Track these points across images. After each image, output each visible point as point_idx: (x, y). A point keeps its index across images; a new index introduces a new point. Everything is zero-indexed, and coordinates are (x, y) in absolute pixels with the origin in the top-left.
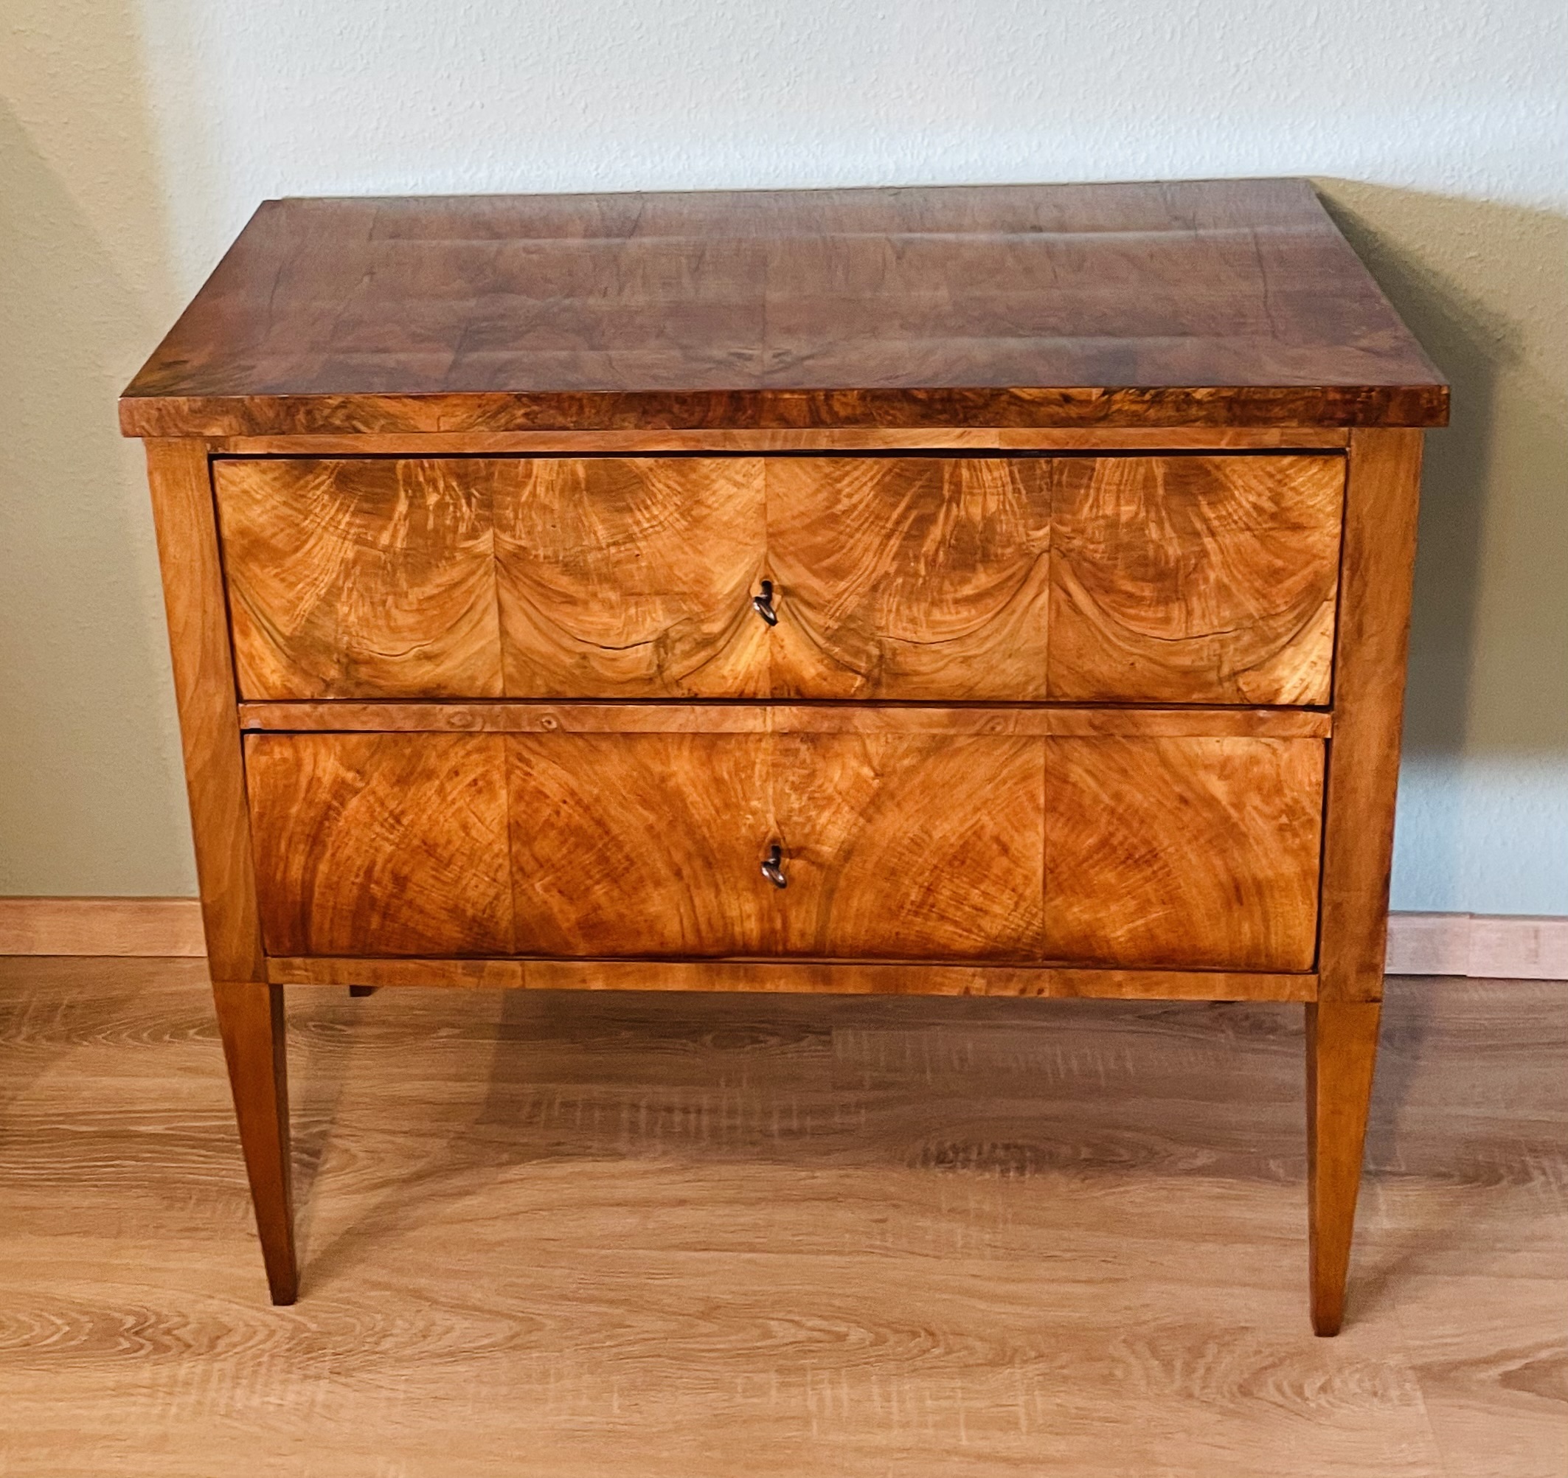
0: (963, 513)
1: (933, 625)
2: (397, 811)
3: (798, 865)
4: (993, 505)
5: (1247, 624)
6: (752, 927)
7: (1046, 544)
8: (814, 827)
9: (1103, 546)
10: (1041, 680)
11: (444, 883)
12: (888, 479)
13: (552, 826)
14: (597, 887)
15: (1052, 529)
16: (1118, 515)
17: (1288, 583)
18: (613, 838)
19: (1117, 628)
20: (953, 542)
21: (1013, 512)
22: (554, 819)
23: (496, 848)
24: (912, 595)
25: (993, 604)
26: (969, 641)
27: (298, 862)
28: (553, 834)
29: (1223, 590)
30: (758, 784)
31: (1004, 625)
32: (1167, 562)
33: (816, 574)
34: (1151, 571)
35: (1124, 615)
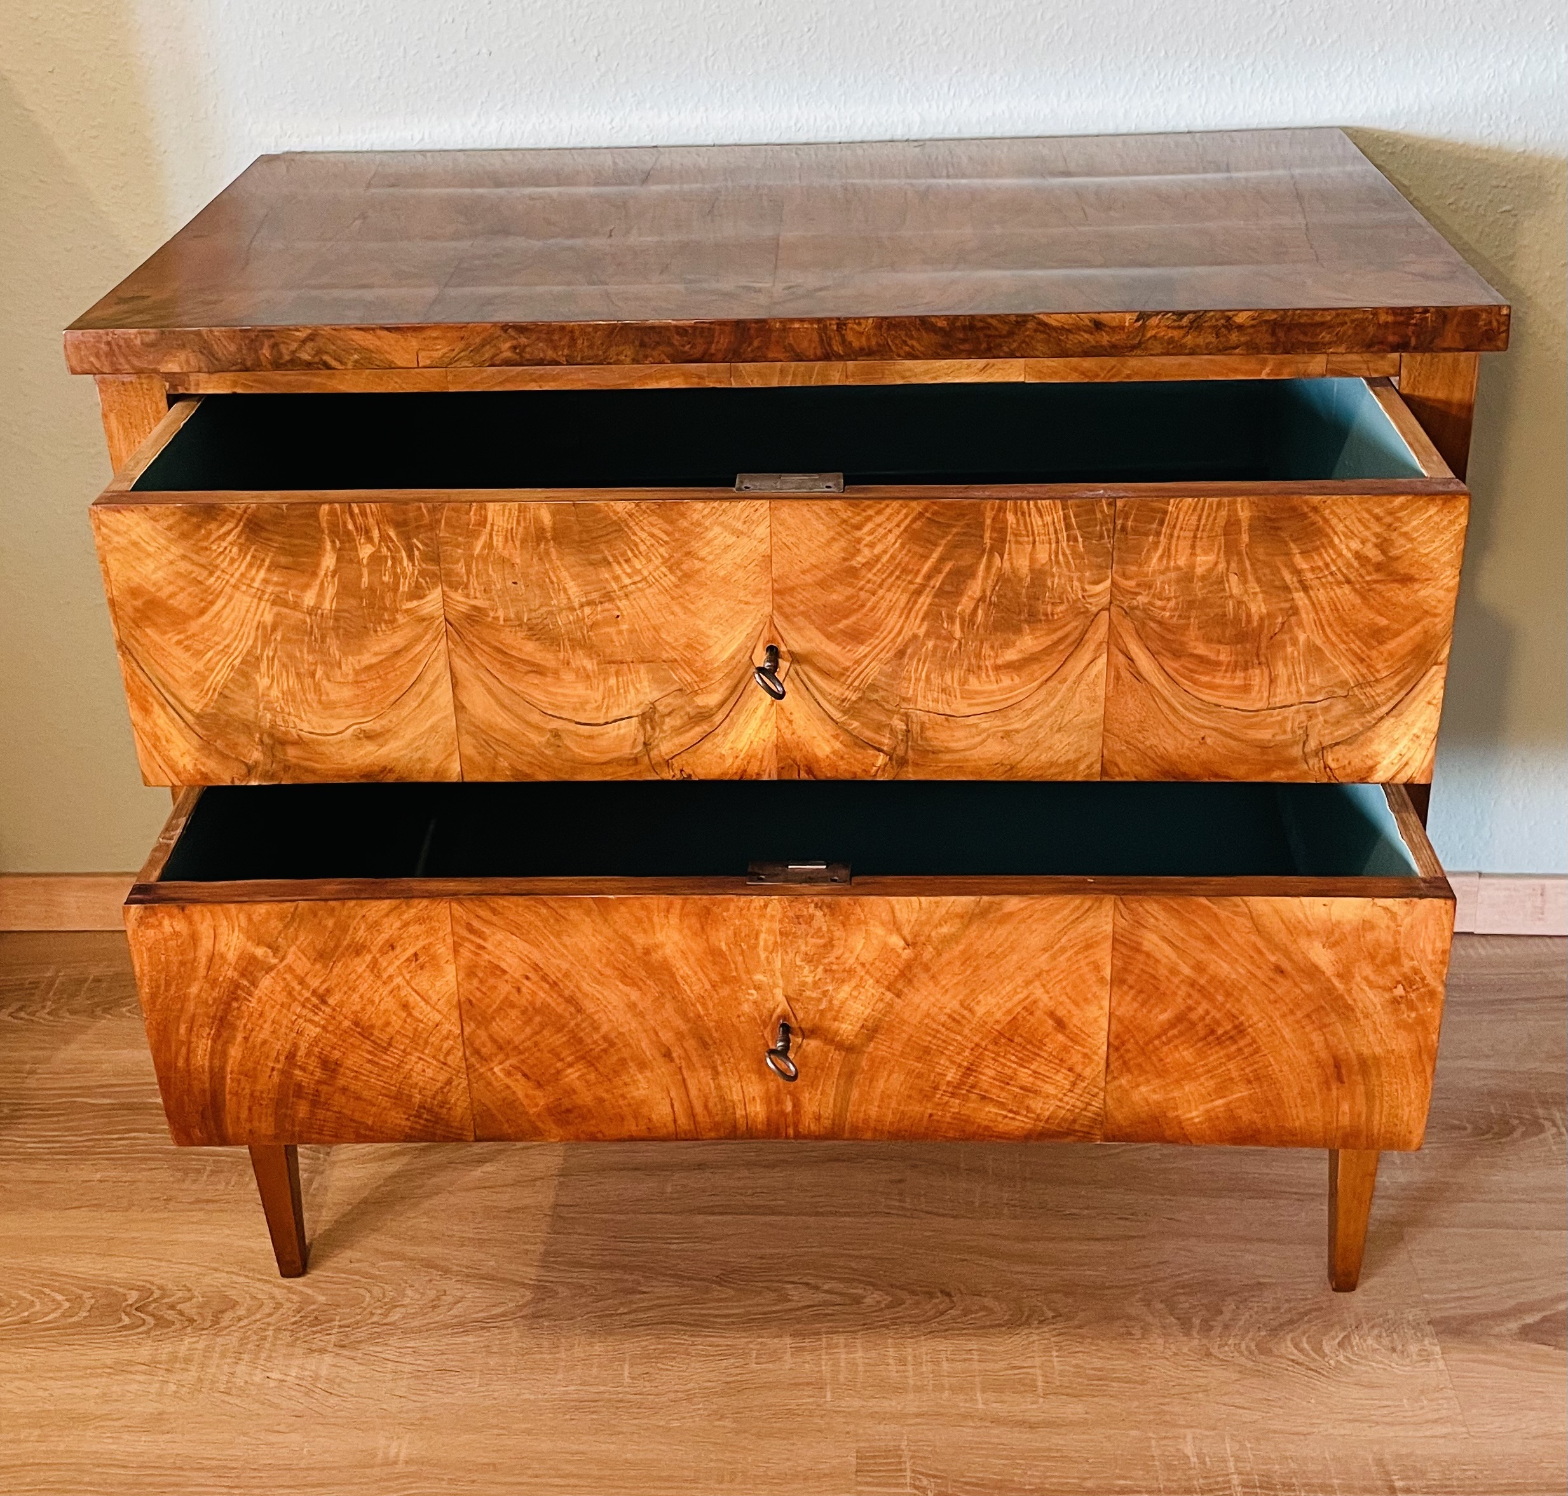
0: (1007, 565)
1: (967, 695)
2: (321, 991)
3: (812, 1045)
4: (1043, 556)
5: (1341, 692)
6: (758, 1111)
7: (1106, 600)
8: (830, 1002)
9: (1172, 604)
10: (1094, 756)
11: (385, 1068)
12: (917, 525)
13: (513, 1005)
14: (569, 1071)
15: (1114, 583)
16: (1192, 567)
17: (1391, 645)
18: (589, 1016)
19: (1186, 698)
20: (994, 599)
21: (1067, 563)
22: (514, 997)
23: (446, 1027)
24: (945, 662)
25: (1040, 672)
26: (1012, 714)
27: (203, 1046)
28: (514, 1013)
29: (1314, 653)
30: (763, 955)
31: (1051, 695)
32: (1249, 621)
33: (830, 637)
34: (1230, 632)
35: (1195, 682)
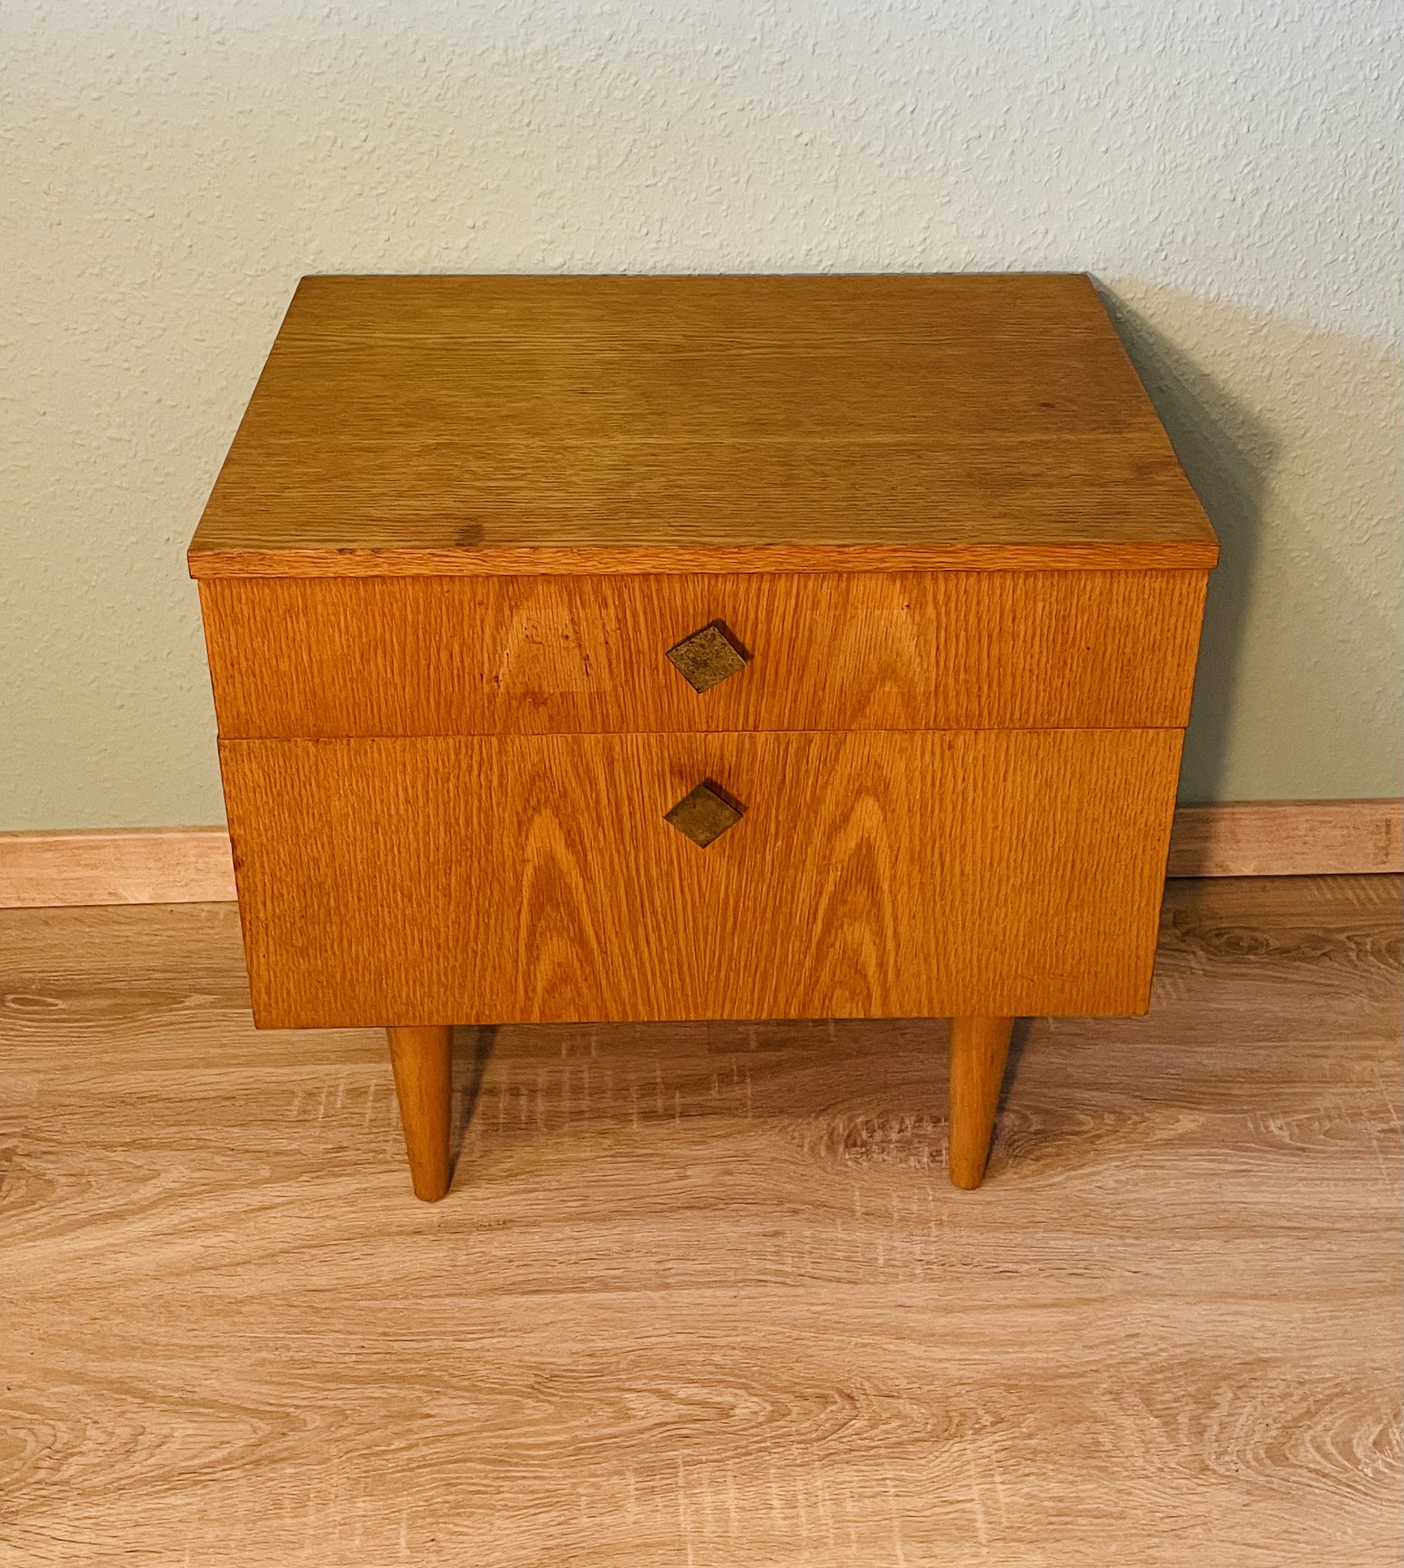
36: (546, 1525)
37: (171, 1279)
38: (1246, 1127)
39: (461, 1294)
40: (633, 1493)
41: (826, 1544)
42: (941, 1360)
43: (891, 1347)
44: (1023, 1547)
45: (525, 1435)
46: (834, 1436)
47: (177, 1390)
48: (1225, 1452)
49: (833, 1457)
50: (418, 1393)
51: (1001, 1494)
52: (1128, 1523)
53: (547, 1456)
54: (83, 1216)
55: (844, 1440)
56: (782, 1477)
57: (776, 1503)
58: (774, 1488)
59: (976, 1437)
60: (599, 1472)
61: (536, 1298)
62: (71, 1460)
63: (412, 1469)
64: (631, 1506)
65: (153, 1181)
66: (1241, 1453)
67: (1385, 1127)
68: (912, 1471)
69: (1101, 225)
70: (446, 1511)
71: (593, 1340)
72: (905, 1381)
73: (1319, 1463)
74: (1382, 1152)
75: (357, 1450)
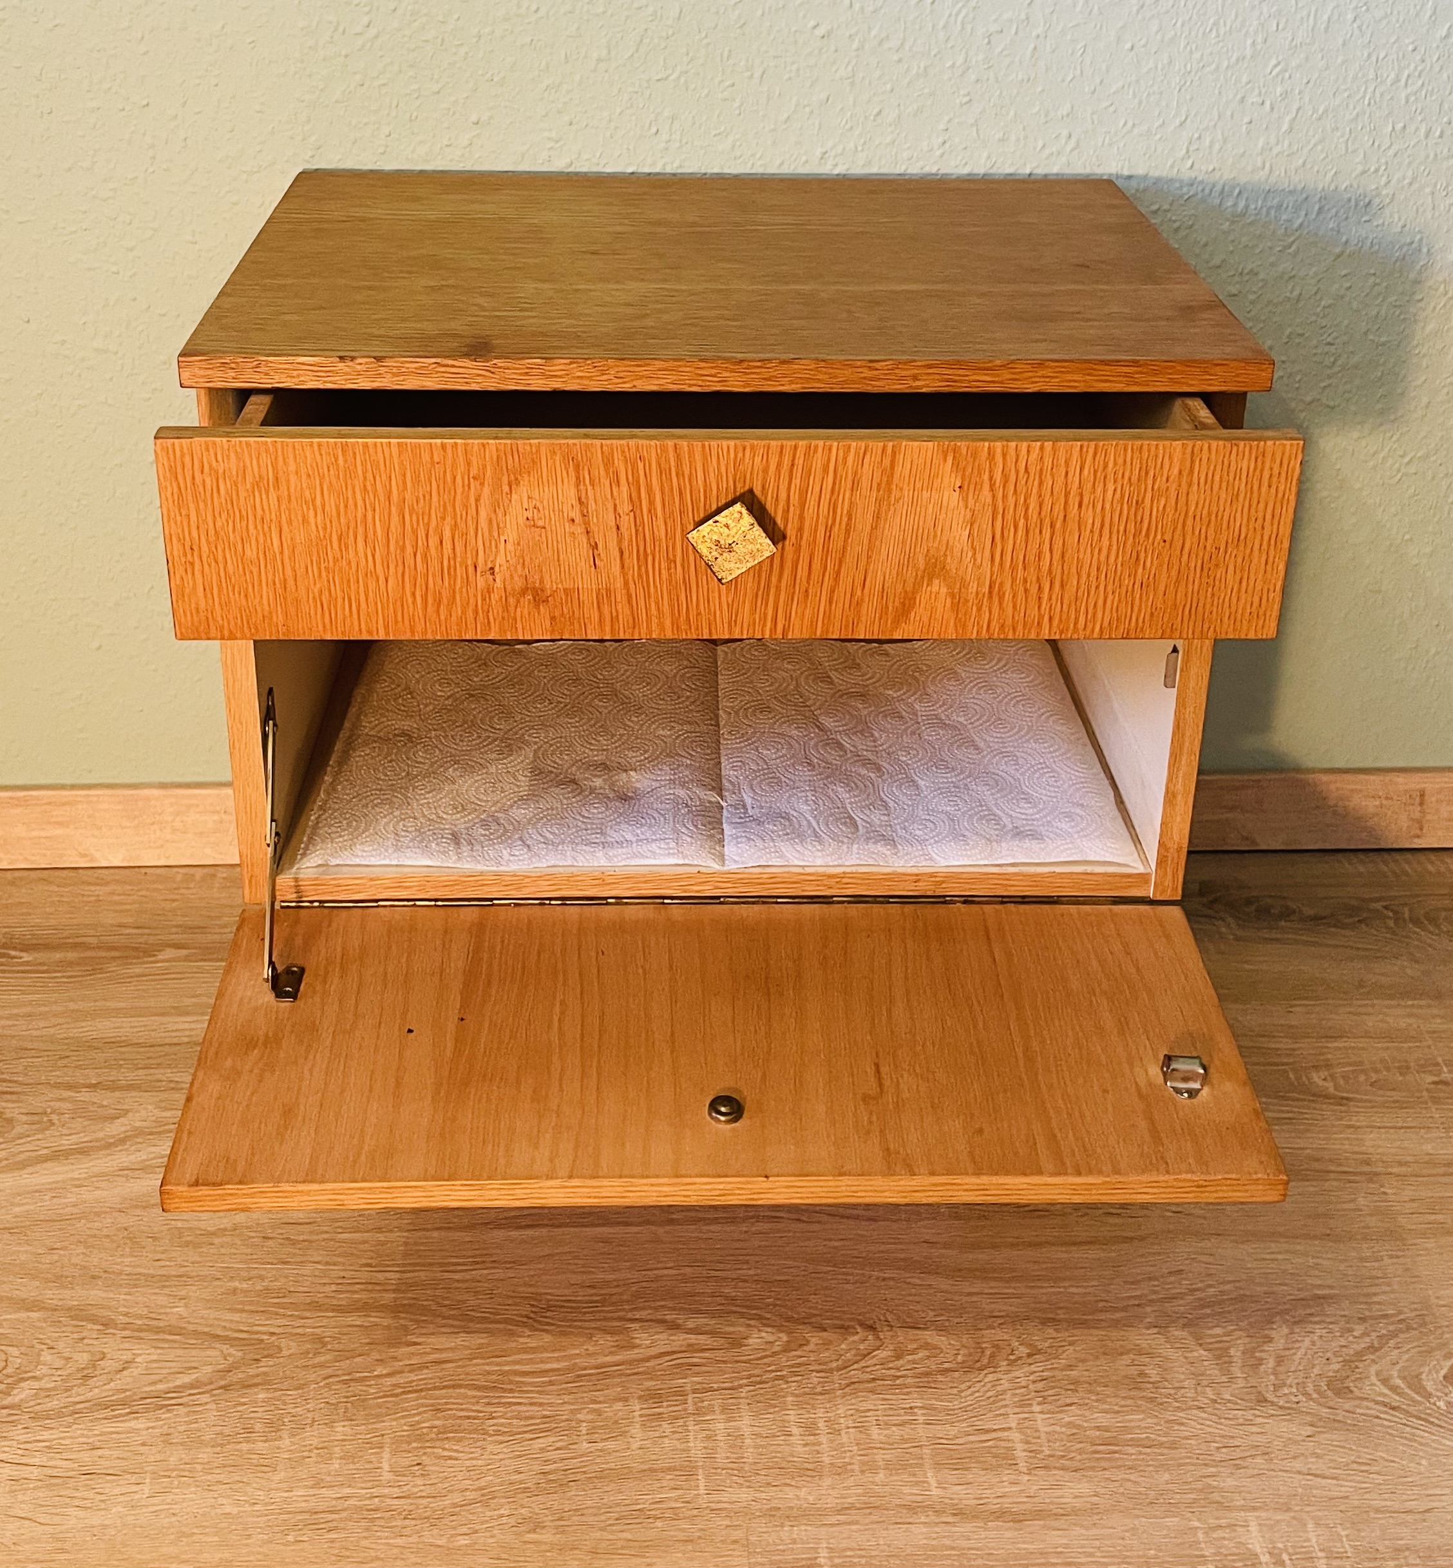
36: (542, 1450)
37: (138, 1212)
38: (1288, 1077)
39: (449, 1228)
40: (638, 1419)
41: (853, 1471)
42: (970, 1294)
43: (918, 1282)
44: (1068, 1475)
45: (518, 1362)
46: (855, 1366)
47: (141, 1317)
48: (1284, 1385)
49: (856, 1386)
50: (402, 1322)
51: (1039, 1422)
52: (1182, 1452)
53: (543, 1382)
54: (45, 1151)
55: (868, 1370)
56: (799, 1405)
57: (795, 1430)
58: (792, 1415)
59: (1009, 1368)
60: (601, 1399)
61: (530, 1232)
62: (22, 1385)
63: (396, 1395)
64: (636, 1430)
65: (122, 1120)
66: (1301, 1386)
67: (1436, 1079)
68: (942, 1401)
69: (1125, 130)
70: (433, 1436)
71: (593, 1273)
72: (932, 1314)
73: (1385, 1395)
74: (1434, 1103)
75: (337, 1376)
